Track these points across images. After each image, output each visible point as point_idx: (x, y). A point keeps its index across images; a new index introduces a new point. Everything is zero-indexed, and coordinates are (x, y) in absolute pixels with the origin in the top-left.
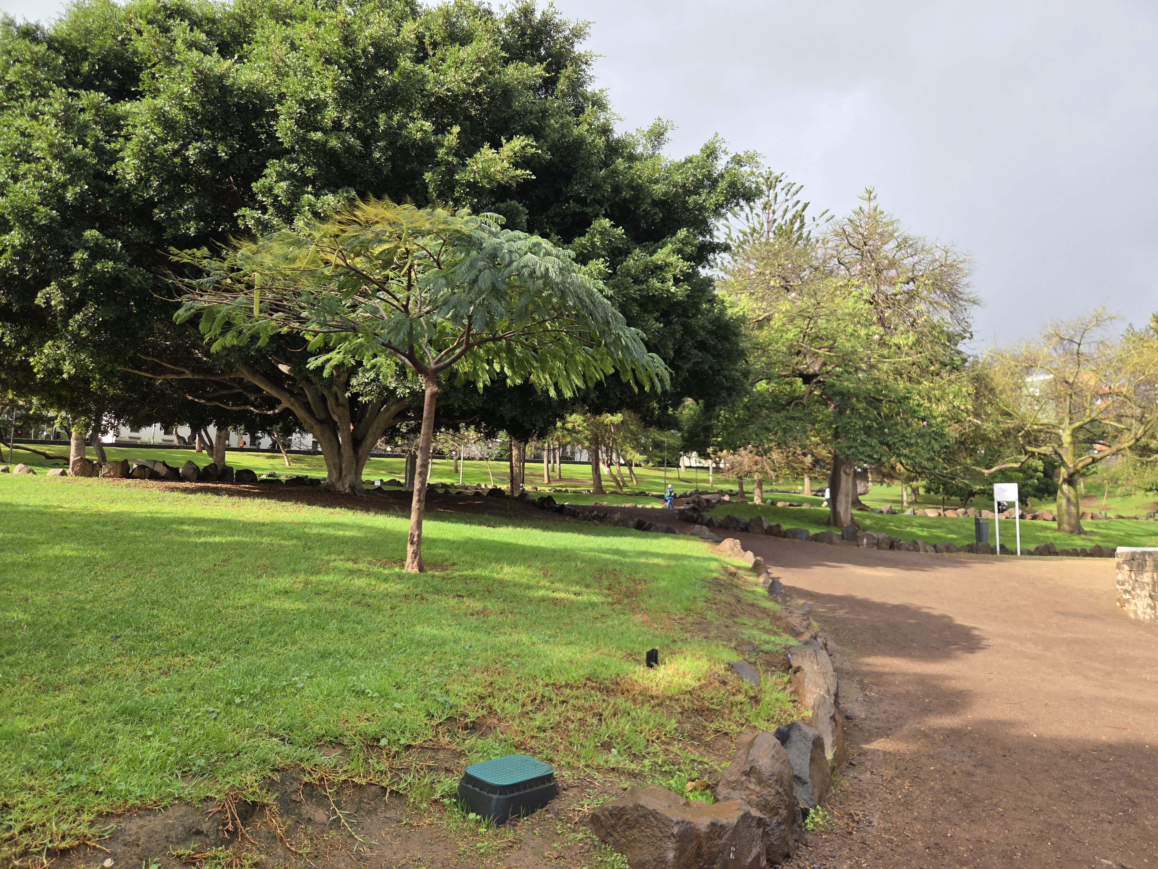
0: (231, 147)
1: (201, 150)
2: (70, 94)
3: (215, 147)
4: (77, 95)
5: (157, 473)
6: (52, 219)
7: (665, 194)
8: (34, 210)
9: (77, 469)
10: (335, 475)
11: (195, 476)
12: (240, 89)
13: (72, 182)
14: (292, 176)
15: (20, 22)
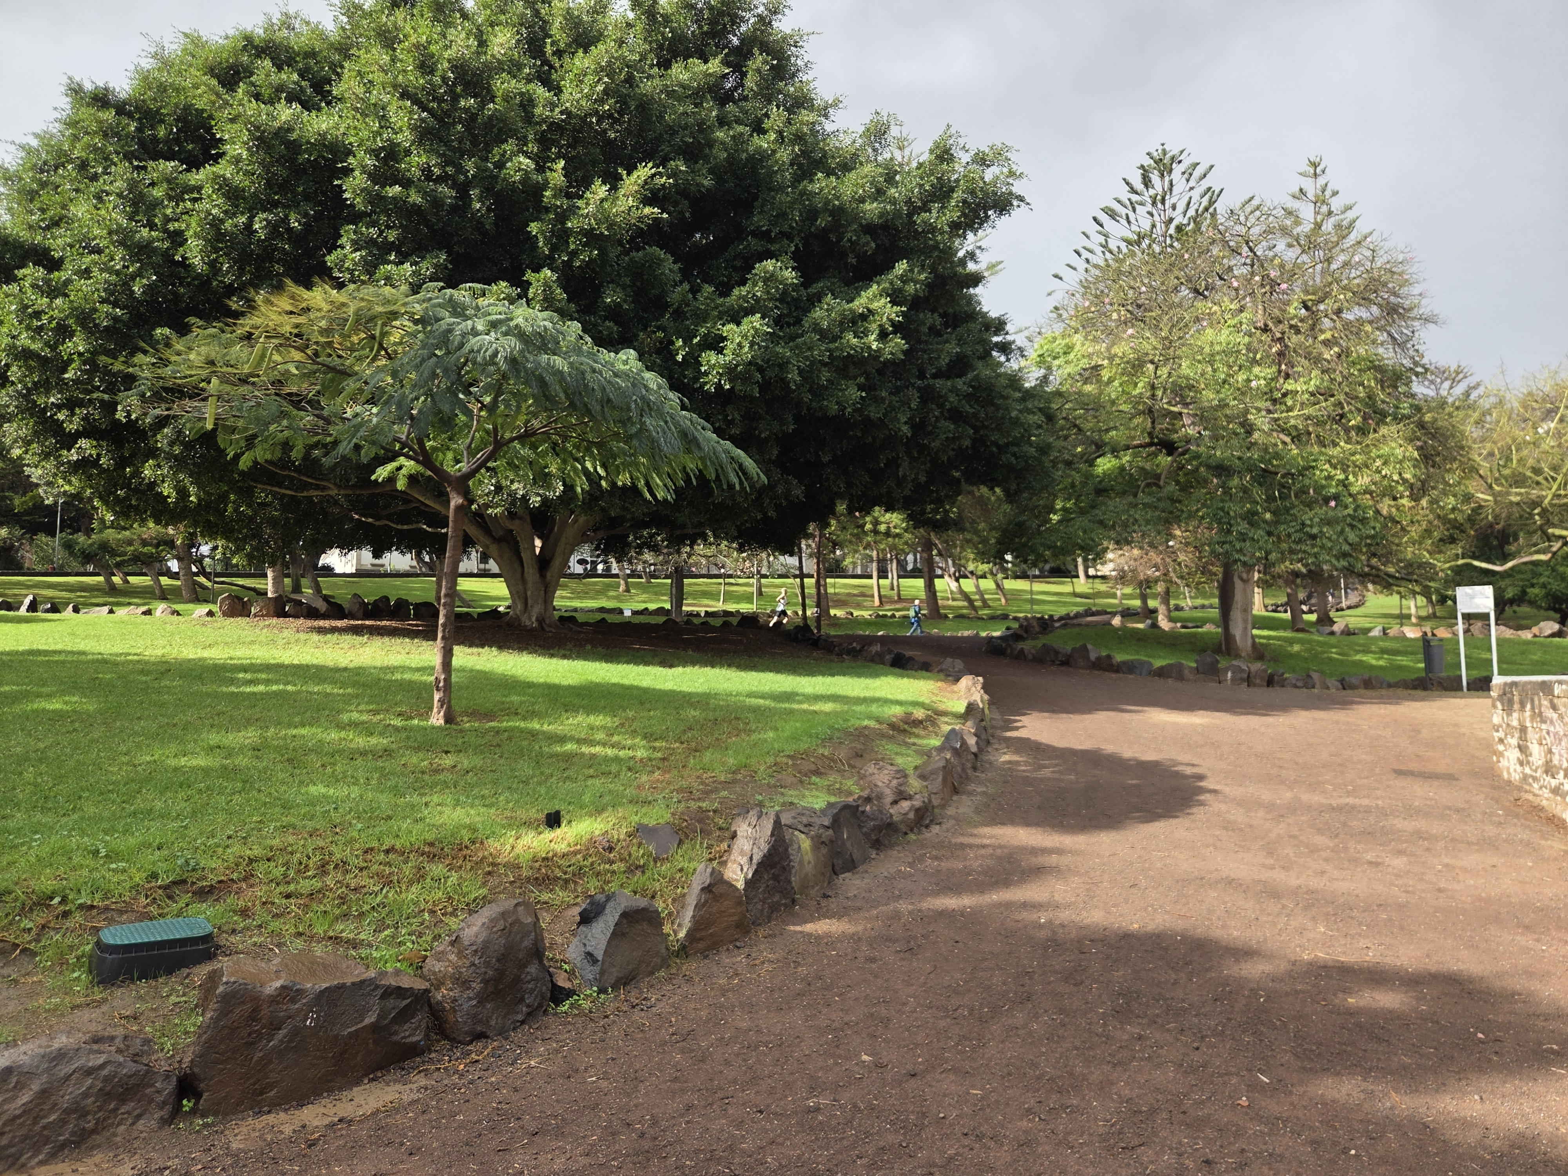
0: (306, 215)
1: (269, 222)
2: (138, 168)
3: (286, 216)
4: (144, 168)
5: (316, 610)
6: (116, 319)
7: (881, 215)
8: (95, 310)
9: (225, 608)
10: (520, 606)
11: (361, 612)
12: (308, 142)
13: (139, 274)
14: (371, 243)
15: (88, 86)
